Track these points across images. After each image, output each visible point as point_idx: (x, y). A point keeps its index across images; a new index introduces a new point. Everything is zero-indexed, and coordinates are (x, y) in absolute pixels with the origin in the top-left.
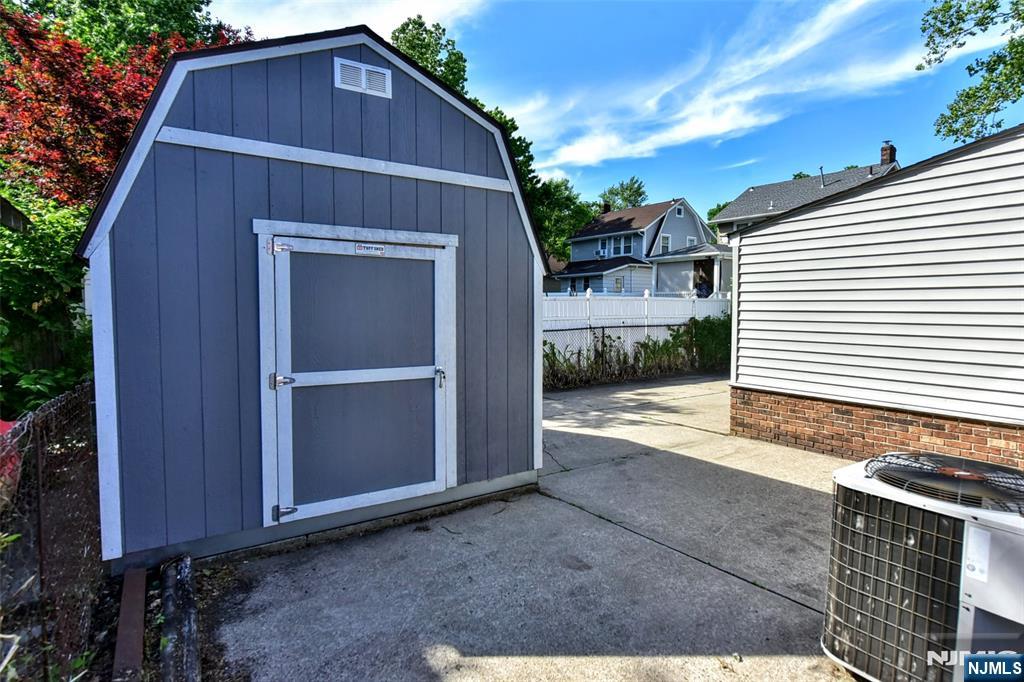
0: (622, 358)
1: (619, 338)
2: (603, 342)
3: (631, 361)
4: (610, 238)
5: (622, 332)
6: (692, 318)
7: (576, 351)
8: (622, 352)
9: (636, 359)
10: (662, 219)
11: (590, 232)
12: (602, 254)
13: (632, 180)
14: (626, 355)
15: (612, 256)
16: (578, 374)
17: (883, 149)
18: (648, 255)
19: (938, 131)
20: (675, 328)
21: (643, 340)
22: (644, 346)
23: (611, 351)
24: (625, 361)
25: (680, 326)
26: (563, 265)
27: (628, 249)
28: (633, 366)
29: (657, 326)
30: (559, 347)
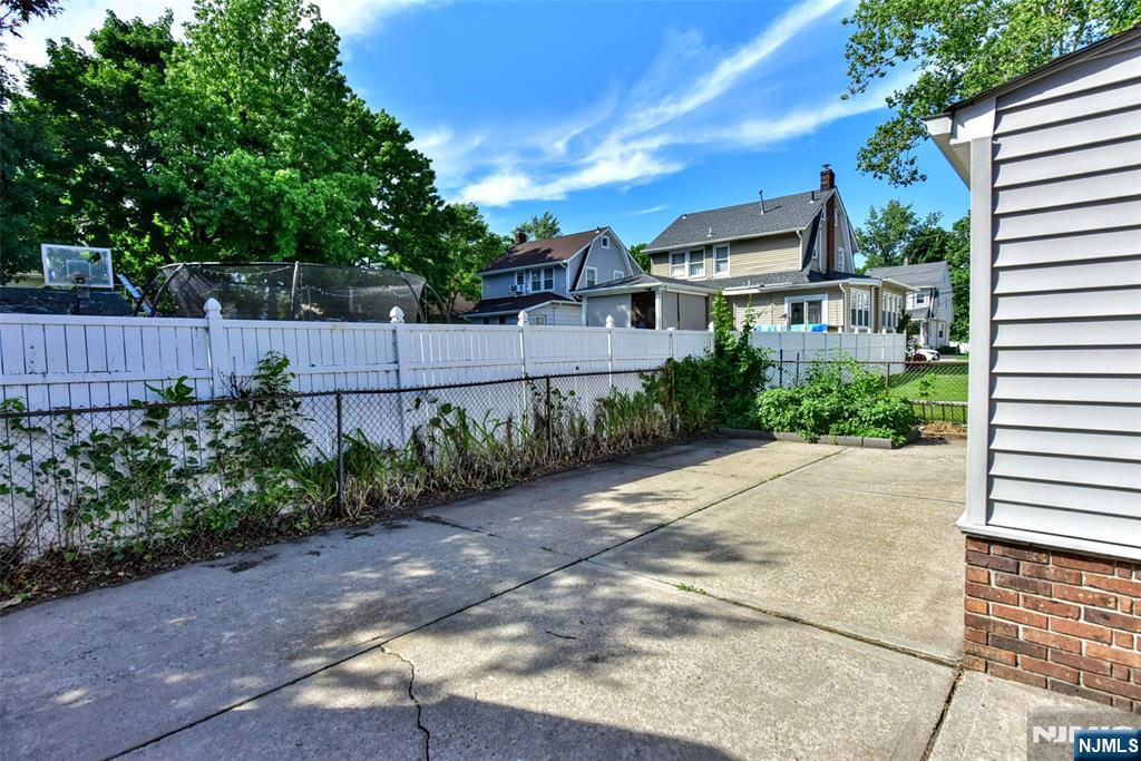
0: (577, 425)
1: (572, 393)
2: (547, 402)
3: (591, 430)
4: (527, 271)
5: (575, 384)
6: (669, 360)
7: (504, 419)
8: (577, 416)
9: (598, 424)
10: (587, 250)
11: (505, 263)
12: (519, 290)
13: (545, 216)
14: (583, 421)
15: (531, 292)
16: (509, 460)
17: (823, 174)
18: (573, 289)
19: (859, 166)
20: (649, 374)
21: (606, 394)
22: (608, 403)
23: (560, 415)
24: (583, 432)
25: (655, 371)
26: (471, 305)
27: (549, 284)
28: (594, 438)
29: (625, 372)
30: (474, 414)
